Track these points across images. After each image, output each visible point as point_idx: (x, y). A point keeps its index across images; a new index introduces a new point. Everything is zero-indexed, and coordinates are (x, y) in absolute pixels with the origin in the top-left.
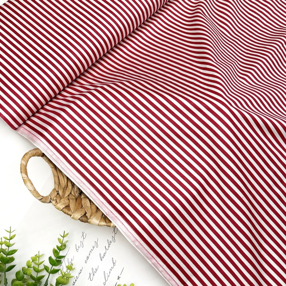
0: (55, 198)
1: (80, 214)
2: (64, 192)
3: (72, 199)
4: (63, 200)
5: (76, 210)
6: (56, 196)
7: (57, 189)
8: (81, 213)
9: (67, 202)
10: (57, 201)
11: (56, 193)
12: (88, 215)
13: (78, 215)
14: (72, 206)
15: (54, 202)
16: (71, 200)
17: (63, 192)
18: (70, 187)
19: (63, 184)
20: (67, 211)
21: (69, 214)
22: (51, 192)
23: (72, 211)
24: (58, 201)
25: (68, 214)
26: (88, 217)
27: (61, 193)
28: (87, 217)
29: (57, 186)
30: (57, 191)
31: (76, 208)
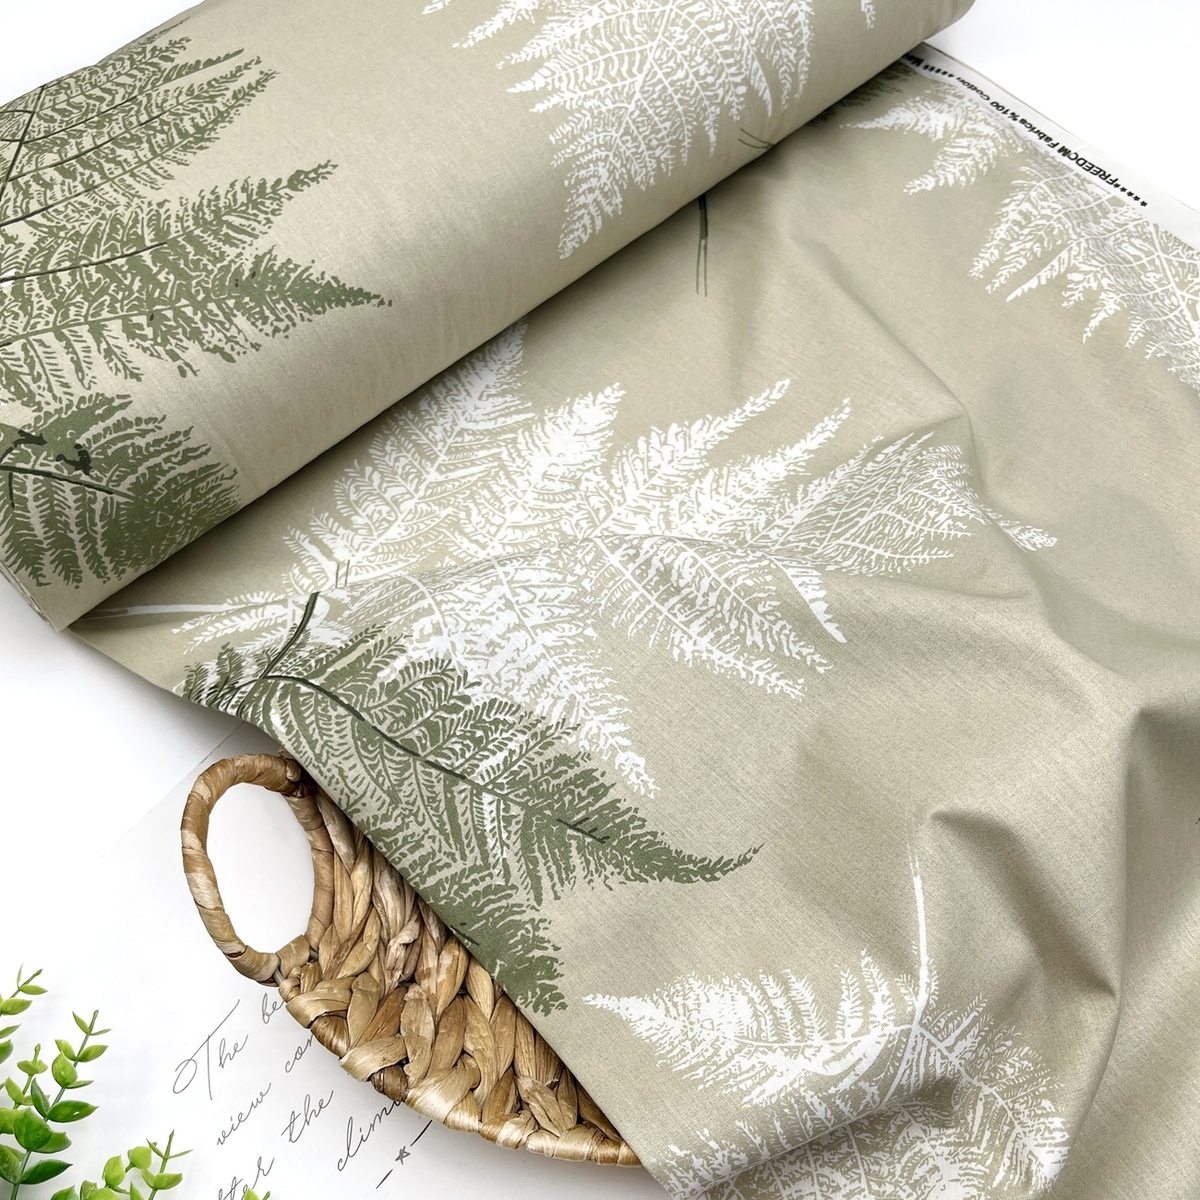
0: (295, 972)
1: (379, 1057)
2: (339, 958)
3: (365, 993)
4: (328, 985)
5: (370, 1038)
6: (301, 962)
7: (314, 940)
8: (386, 1055)
9: (339, 997)
10: (299, 986)
11: (306, 955)
12: (413, 1070)
13: (370, 1060)
14: (356, 1020)
15: (286, 985)
16: (357, 995)
17: (337, 955)
18: (371, 947)
19: (342, 925)
20: (329, 1033)
21: (336, 1046)
22: (288, 946)
23: (349, 1039)
24: (305, 984)
25: (330, 1046)
26: (412, 1079)
27: (325, 957)
28: (405, 1077)
29: (318, 928)
30: (311, 948)
31: (370, 1029)
